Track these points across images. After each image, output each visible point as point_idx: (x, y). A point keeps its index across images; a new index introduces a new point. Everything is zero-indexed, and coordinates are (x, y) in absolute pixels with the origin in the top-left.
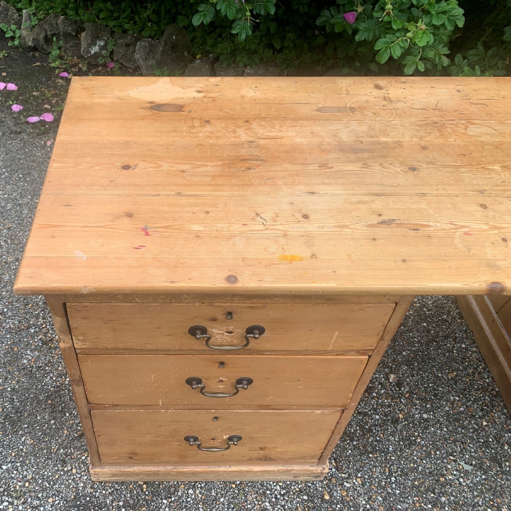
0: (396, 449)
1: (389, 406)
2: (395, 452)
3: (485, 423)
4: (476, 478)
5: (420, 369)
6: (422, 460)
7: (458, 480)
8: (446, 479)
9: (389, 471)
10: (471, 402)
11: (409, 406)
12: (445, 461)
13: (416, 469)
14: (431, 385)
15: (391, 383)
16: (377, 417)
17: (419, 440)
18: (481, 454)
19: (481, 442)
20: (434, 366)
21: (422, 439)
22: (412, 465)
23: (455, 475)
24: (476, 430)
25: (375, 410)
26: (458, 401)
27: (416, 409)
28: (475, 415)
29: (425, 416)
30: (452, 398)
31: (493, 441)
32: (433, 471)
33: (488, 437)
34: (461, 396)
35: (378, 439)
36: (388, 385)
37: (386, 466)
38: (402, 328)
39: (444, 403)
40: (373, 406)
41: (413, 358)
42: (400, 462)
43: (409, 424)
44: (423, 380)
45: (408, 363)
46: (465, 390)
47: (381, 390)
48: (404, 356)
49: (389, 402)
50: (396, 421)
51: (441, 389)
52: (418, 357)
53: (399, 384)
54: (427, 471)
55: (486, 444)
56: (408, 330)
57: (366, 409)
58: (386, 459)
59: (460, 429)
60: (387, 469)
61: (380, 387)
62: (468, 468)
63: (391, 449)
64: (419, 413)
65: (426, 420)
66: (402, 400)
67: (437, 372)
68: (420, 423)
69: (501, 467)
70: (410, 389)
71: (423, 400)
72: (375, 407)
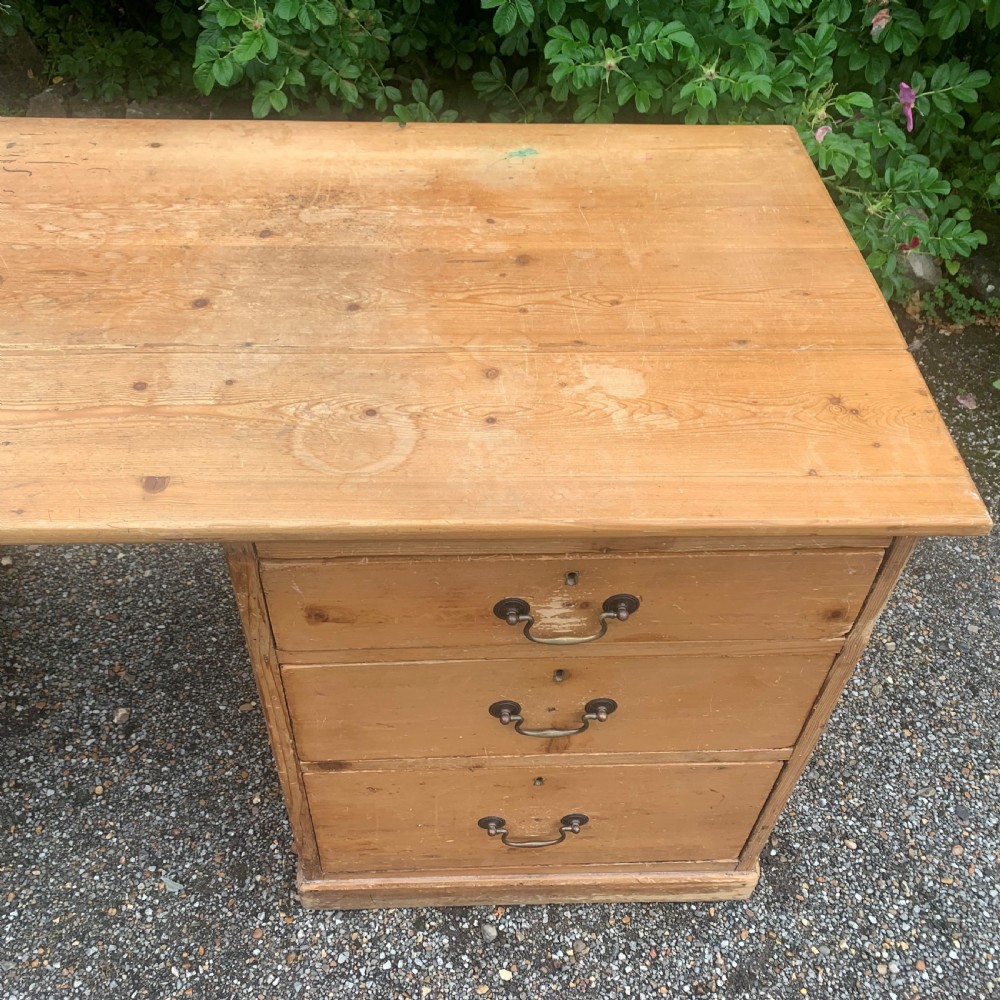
0: (53, 856)
1: (85, 771)
2: (47, 861)
3: (257, 800)
4: (182, 906)
5: (189, 697)
6: (94, 874)
7: (142, 912)
8: (119, 911)
9: (17, 898)
10: (253, 760)
11: (126, 770)
12: (138, 875)
13: (72, 892)
14: (194, 728)
15: (116, 725)
16: (50, 793)
17: (108, 837)
18: (218, 860)
19: (228, 836)
20: (219, 691)
21: (117, 833)
22: (68, 885)
23: (141, 903)
24: (233, 813)
25: (54, 779)
26: (232, 757)
27: (137, 776)
28: (248, 785)
29: (148, 789)
30: (219, 752)
31: (255, 834)
32: (105, 896)
33: (247, 827)
34: (241, 748)
35: (29, 835)
36: (107, 729)
37: (13, 890)
38: (200, 616)
39: (200, 763)
40: (53, 771)
41: (187, 675)
42: (47, 881)
43: (106, 807)
44: (184, 716)
45: (173, 686)
46: (255, 736)
47: (90, 738)
48: (172, 671)
49: (90, 764)
50: (84, 799)
51: (208, 735)
52: (199, 674)
53: (130, 727)
54: (94, 896)
55: (239, 841)
56: (207, 622)
57: (36, 777)
58: (20, 876)
59: (203, 813)
60: (12, 896)
61: (89, 733)
62: (175, 887)
63: (42, 855)
64: (139, 784)
65: (146, 797)
66: (118, 759)
67: (221, 701)
68: (130, 802)
69: (242, 885)
70: (147, 736)
71: (162, 757)
72: (56, 772)
